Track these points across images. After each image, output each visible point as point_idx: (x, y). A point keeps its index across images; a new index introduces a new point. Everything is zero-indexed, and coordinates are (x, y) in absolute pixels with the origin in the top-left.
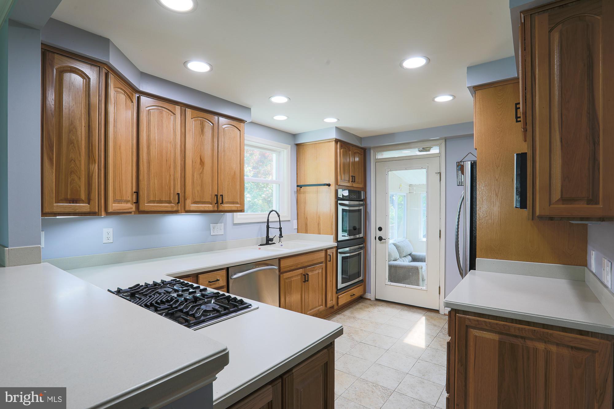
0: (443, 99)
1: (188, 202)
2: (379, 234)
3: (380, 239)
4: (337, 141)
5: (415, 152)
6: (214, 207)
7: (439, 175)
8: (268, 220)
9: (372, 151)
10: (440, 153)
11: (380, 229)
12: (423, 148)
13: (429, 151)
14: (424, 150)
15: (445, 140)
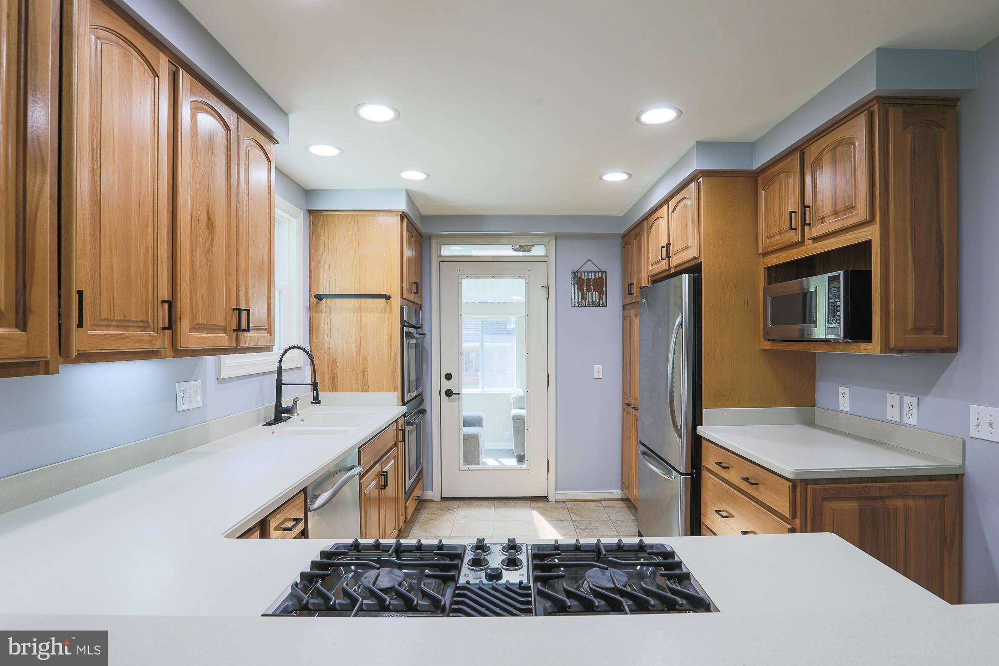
0: (615, 177)
1: (184, 325)
2: (447, 385)
3: (449, 393)
4: (403, 216)
5: (505, 251)
6: (230, 339)
7: (545, 289)
8: (280, 367)
9: (434, 243)
10: (547, 256)
11: (449, 377)
12: (520, 246)
13: (530, 251)
14: (521, 248)
15: (556, 237)
